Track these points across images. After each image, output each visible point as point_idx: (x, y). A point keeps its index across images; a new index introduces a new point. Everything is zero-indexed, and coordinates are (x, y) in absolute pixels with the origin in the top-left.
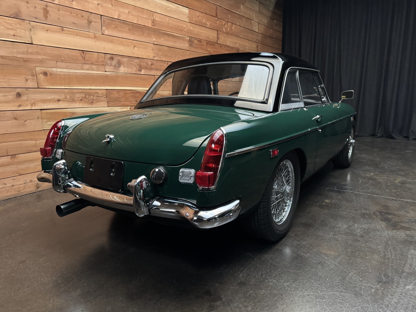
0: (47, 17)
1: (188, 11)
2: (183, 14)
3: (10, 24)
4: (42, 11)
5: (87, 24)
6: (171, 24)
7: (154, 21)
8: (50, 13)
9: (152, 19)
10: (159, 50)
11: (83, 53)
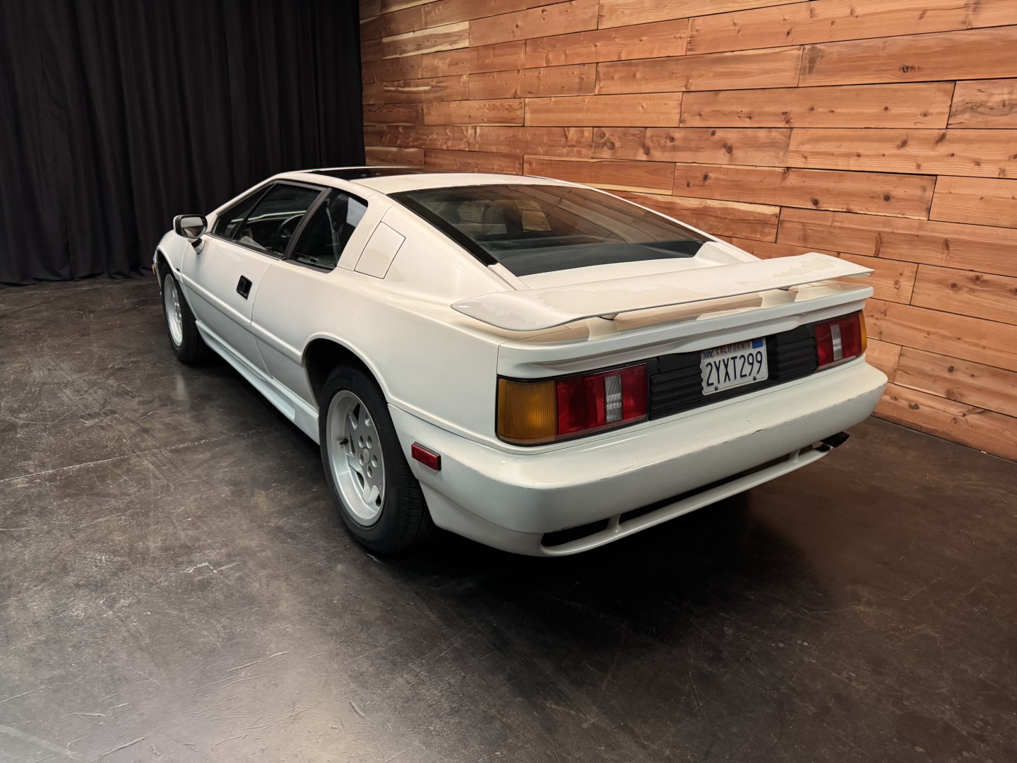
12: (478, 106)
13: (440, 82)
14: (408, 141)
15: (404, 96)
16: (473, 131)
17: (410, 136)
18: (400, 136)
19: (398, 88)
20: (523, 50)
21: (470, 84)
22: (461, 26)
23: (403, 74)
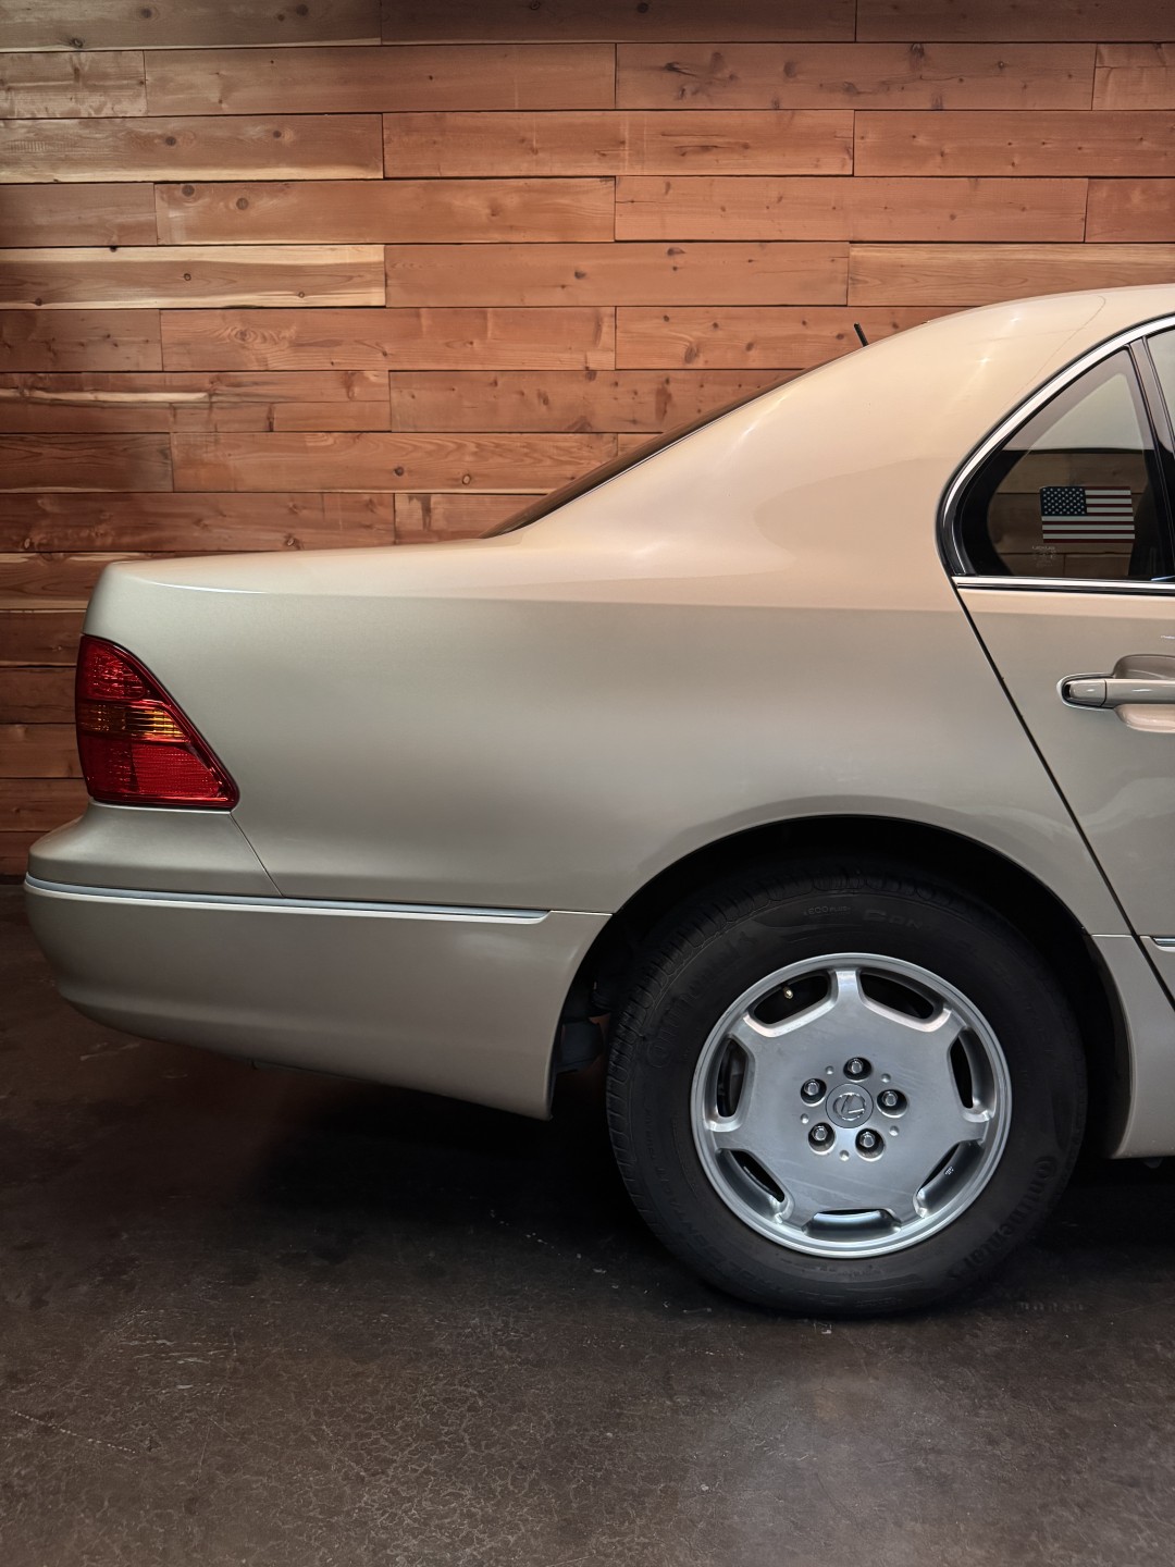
0: (665, 412)
3: (567, 451)
4: (651, 400)
8: (675, 399)
12: (430, 447)
13: (256, 384)
14: (85, 533)
16: (417, 505)
17: (101, 522)
18: (44, 523)
19: (27, 393)
20: (605, 329)
21: (394, 395)
22: (345, 255)
23: (55, 354)
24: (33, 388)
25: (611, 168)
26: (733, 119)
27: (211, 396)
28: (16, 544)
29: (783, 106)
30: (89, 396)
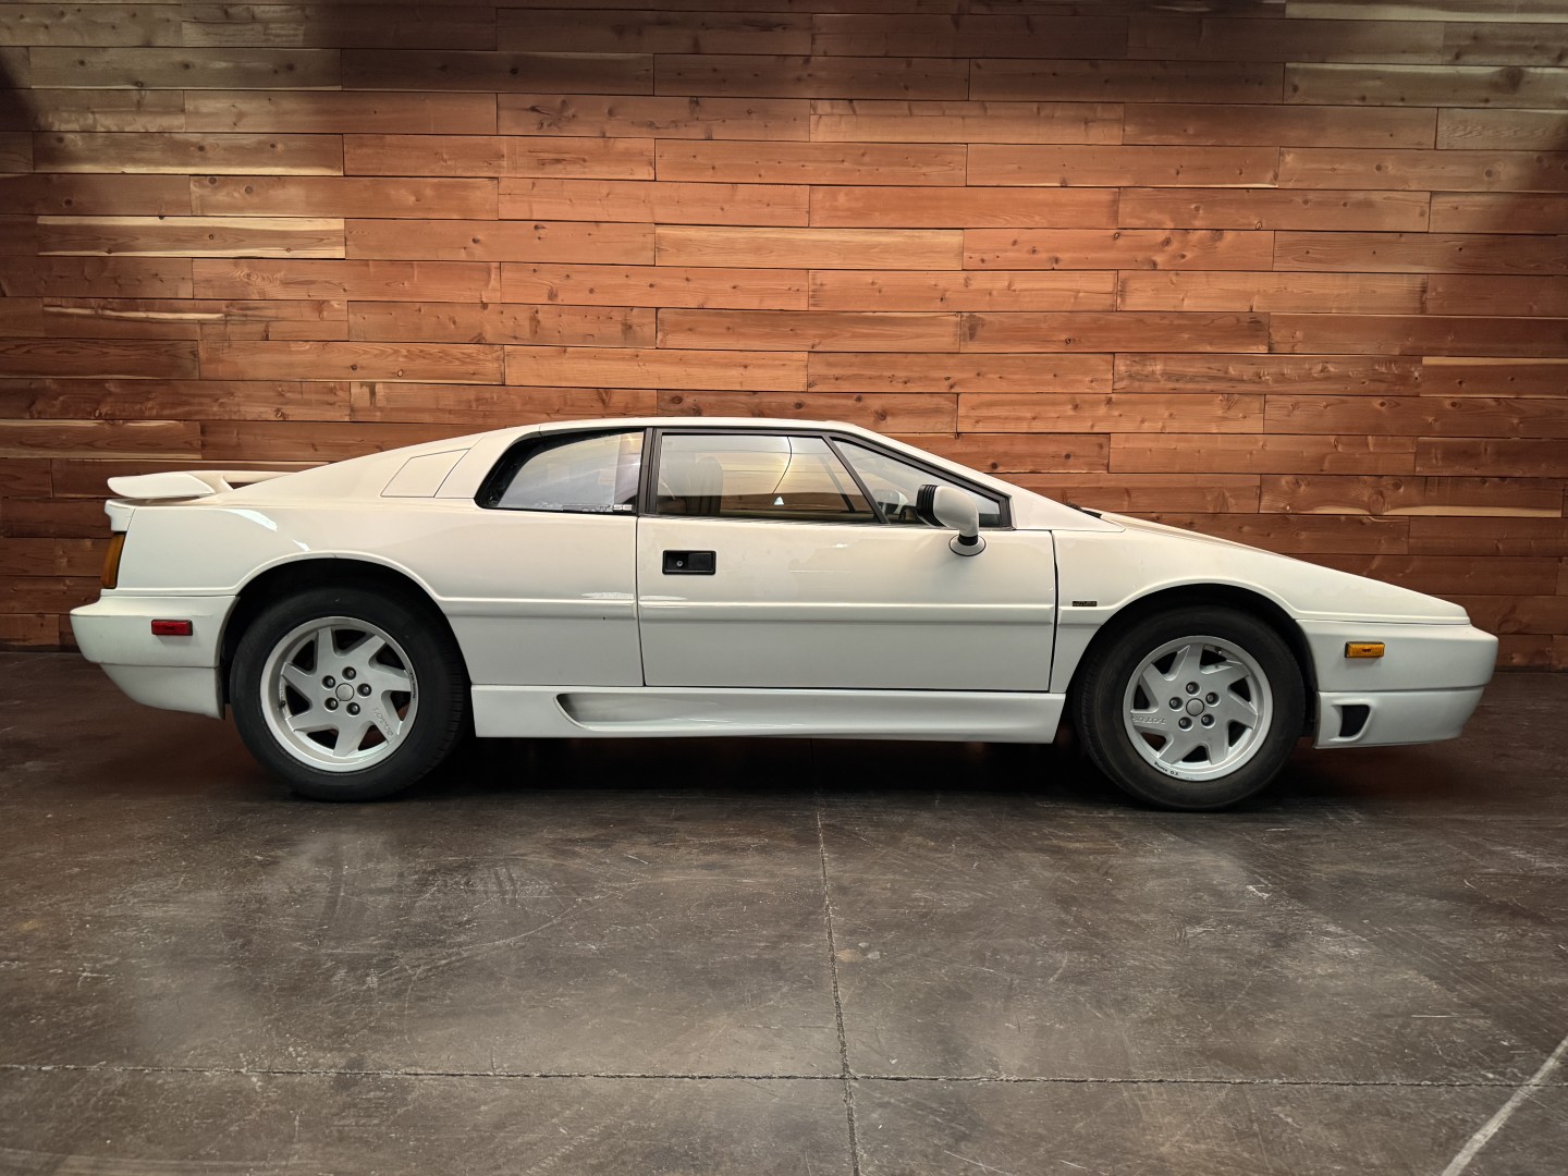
0: (537, 331)
1: (962, 238)
2: (940, 252)
3: (470, 356)
4: (527, 324)
5: (620, 334)
6: (883, 290)
7: (815, 295)
8: (543, 323)
9: (814, 287)
10: (830, 365)
11: (607, 393)
12: (377, 352)
13: (255, 308)
14: (138, 407)
15: (122, 325)
16: (366, 390)
17: (149, 399)
18: (109, 400)
19: (100, 312)
20: (493, 276)
21: (351, 316)
22: (319, 225)
23: (120, 286)
24: (104, 308)
25: (496, 172)
26: (576, 143)
27: (226, 316)
28: (90, 413)
29: (608, 135)
30: (142, 315)
